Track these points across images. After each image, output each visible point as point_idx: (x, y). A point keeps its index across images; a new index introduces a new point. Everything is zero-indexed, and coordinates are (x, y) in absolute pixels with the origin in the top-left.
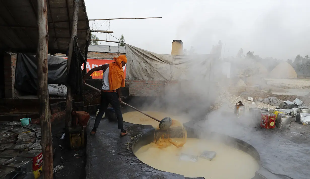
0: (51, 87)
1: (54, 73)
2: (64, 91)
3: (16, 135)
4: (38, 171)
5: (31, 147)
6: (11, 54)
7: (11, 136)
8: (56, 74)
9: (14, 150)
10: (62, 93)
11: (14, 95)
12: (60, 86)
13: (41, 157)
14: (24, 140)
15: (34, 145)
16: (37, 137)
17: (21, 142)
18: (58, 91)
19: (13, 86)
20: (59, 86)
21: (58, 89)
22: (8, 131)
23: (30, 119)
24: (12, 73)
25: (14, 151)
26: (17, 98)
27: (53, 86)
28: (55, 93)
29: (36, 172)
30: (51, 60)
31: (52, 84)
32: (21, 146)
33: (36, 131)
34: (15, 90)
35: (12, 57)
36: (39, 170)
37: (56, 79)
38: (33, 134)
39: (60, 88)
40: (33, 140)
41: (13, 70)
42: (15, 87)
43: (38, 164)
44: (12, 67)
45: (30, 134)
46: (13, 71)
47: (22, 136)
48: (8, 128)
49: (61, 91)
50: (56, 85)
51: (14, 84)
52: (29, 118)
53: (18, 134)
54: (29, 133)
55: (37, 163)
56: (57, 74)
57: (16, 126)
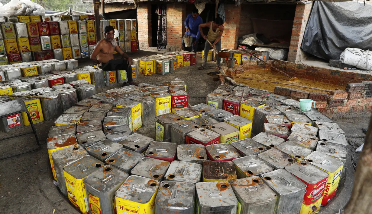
0: (350, 53)
1: (360, 32)
2: (370, 60)
3: (290, 124)
4: (310, 207)
5: (308, 158)
6: (306, 2)
7: (283, 123)
8: (362, 33)
9: (282, 152)
10: (366, 64)
11: (297, 59)
12: (364, 53)
13: (321, 185)
14: (299, 139)
15: (312, 156)
16: (319, 140)
17: (295, 142)
18: (359, 60)
19: (299, 46)
20: (362, 52)
21: (360, 57)
22: (282, 114)
23: (313, 103)
24: (301, 30)
25: (282, 154)
26: (300, 63)
27: (353, 52)
28: (354, 62)
29: (307, 207)
30: (361, 11)
31: (353, 49)
32: (294, 148)
33: (320, 127)
34: (301, 51)
35: (305, 6)
36: (312, 205)
37: (361, 41)
38: (314, 130)
39: (364, 56)
40: (313, 144)
41: (304, 25)
42: (301, 48)
43: (314, 196)
44: (303, 20)
45: (309, 129)
46: (303, 27)
47: (298, 129)
48: (282, 109)
49: (364, 60)
50: (358, 50)
51: (301, 43)
52: (313, 101)
53: (292, 123)
54: (308, 127)
55: (312, 194)
56: (365, 34)
57: (293, 108)
